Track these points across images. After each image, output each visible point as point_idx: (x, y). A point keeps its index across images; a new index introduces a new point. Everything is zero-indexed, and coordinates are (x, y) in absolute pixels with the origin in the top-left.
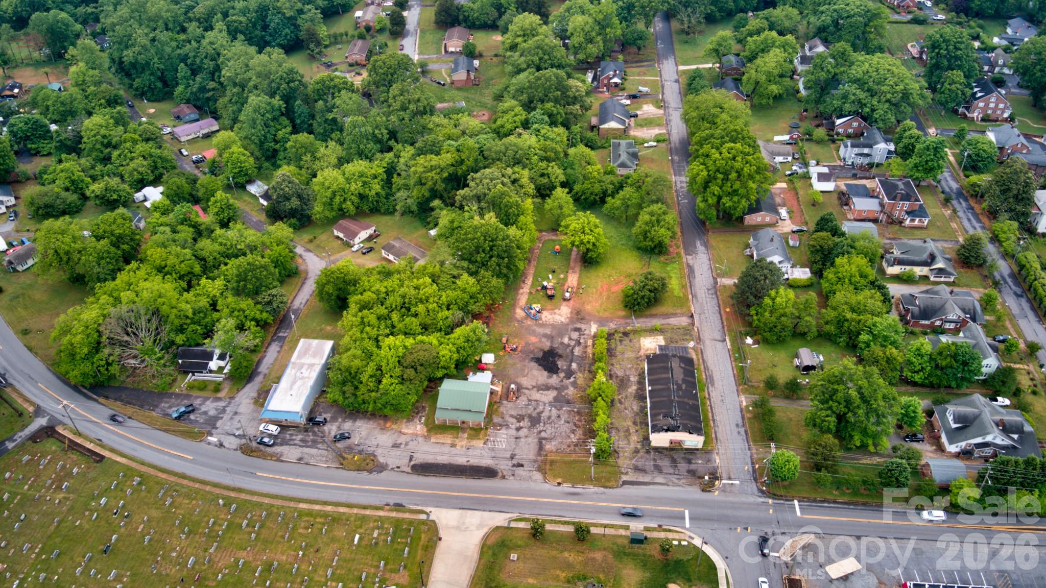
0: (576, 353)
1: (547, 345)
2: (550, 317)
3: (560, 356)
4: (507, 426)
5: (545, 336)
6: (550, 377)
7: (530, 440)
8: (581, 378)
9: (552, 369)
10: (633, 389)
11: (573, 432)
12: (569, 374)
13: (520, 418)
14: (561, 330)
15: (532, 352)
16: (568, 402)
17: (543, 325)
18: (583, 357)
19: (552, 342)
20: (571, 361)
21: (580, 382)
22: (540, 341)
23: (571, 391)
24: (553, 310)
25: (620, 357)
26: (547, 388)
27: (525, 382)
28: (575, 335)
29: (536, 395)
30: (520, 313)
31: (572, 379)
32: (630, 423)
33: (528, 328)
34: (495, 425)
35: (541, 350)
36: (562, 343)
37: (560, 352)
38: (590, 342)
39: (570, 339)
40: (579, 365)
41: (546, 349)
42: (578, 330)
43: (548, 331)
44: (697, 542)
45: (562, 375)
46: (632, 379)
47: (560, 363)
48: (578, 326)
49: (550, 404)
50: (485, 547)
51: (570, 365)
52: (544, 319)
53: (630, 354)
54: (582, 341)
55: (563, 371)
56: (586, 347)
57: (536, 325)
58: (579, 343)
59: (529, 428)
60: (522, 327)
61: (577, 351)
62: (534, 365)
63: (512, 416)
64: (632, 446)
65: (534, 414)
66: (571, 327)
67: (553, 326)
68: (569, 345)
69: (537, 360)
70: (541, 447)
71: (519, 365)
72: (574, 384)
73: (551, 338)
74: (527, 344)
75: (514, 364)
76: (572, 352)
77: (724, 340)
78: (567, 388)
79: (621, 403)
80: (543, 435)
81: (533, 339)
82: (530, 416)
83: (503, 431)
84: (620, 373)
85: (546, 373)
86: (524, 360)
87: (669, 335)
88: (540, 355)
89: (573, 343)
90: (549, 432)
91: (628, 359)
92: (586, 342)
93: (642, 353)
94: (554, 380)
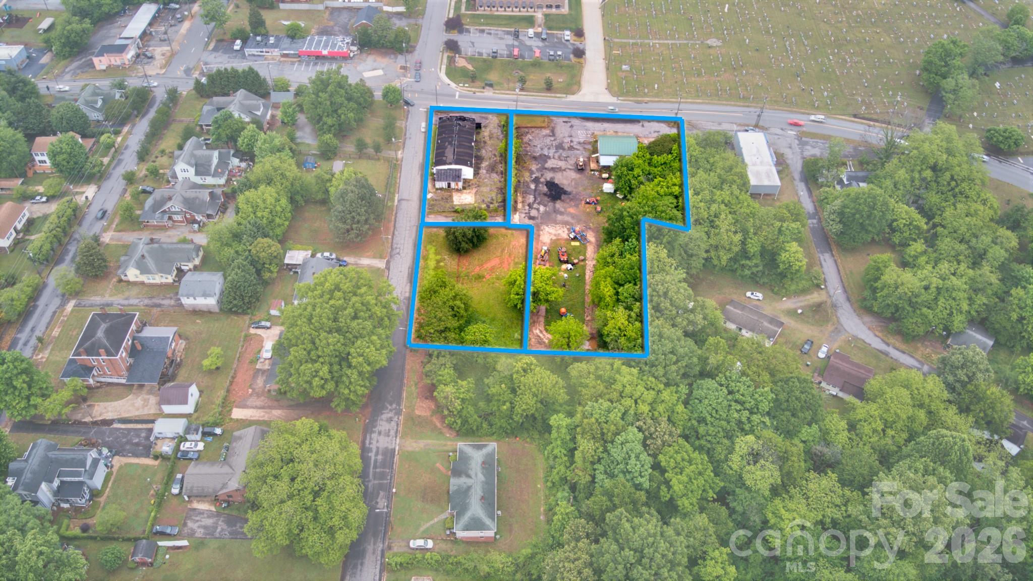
0: (532, 197)
1: (559, 205)
2: (560, 232)
3: (545, 194)
4: (579, 143)
5: (562, 213)
6: (551, 178)
7: (561, 135)
8: (527, 177)
9: (551, 185)
10: (484, 164)
11: (530, 140)
12: (536, 181)
13: (571, 148)
14: (548, 219)
15: (571, 200)
16: (535, 158)
17: (565, 223)
18: (525, 193)
19: (554, 207)
20: (535, 190)
21: (527, 174)
22: (565, 208)
23: (534, 167)
24: (558, 239)
25: (494, 187)
26: (553, 170)
27: (573, 175)
28: (534, 213)
29: (562, 164)
30: (591, 237)
31: (534, 176)
32: (489, 142)
33: (579, 221)
34: (590, 143)
35: (563, 201)
36: (545, 206)
37: (546, 199)
38: (520, 206)
39: (538, 210)
40: (528, 187)
41: (559, 201)
42: (531, 218)
43: (559, 217)
44: (453, 85)
45: (542, 180)
46: (485, 171)
47: (545, 189)
48: (531, 222)
49: (549, 158)
50: (579, 84)
51: (536, 187)
52: (565, 230)
53: (485, 189)
54: (527, 208)
55: (542, 183)
56: (523, 202)
57: (572, 224)
58: (529, 205)
59: (563, 142)
60: (585, 222)
61: (531, 199)
62: (568, 189)
63: (577, 149)
64: (488, 130)
65: (561, 151)
66: (539, 221)
67: (555, 222)
68: (539, 204)
69: (565, 193)
70: (553, 131)
71: (581, 189)
72: (532, 172)
73: (556, 211)
74: (577, 206)
75: (585, 189)
76: (535, 197)
77: (399, 201)
78: (537, 170)
79: (495, 155)
80: (552, 139)
81: (572, 210)
82: (564, 149)
83: (582, 140)
84: (494, 175)
85: (556, 182)
86: (577, 194)
87: (448, 205)
88: (563, 197)
89: (535, 206)
90: (548, 141)
91: (487, 186)
92: (523, 206)
93: (474, 191)
94: (549, 176)
